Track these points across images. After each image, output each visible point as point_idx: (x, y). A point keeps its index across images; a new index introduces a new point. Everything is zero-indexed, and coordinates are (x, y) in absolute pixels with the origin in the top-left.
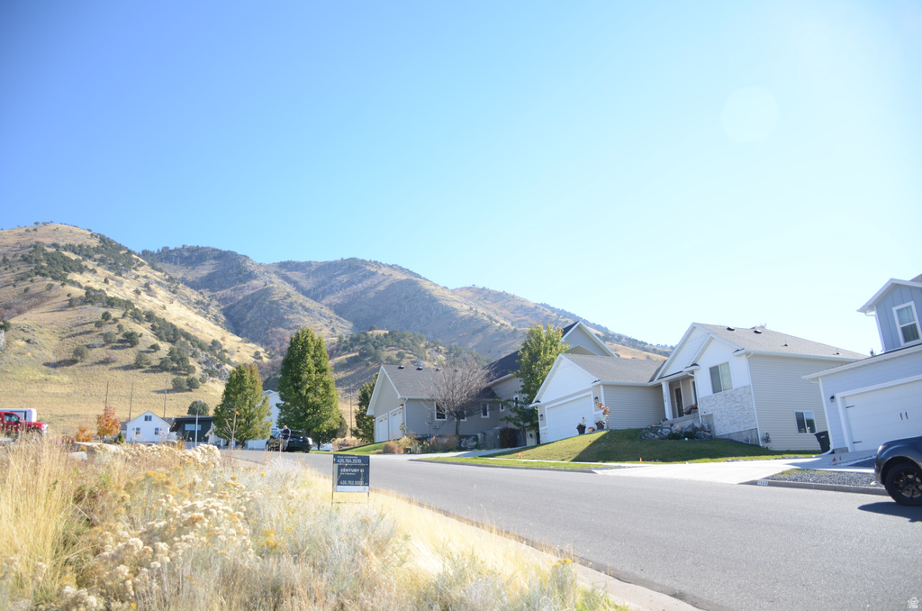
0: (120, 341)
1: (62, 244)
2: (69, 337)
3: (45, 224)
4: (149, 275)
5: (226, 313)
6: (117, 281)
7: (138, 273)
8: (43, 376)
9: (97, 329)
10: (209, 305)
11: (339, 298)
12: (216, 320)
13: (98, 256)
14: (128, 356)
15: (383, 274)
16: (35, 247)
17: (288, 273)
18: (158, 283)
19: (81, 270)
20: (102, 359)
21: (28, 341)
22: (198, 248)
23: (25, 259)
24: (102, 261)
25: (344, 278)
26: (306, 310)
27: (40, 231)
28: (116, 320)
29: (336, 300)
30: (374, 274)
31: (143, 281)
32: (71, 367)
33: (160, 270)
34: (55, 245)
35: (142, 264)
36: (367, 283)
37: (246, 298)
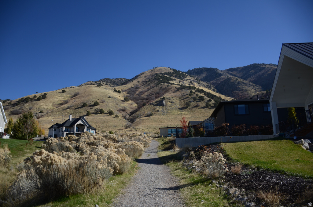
0: (198, 99)
1: (163, 73)
2: (182, 100)
3: (156, 68)
4: (190, 79)
5: (216, 87)
6: (182, 82)
7: (187, 79)
8: (179, 112)
9: (190, 96)
10: (211, 86)
11: (253, 78)
12: (214, 91)
13: (174, 75)
14: (203, 104)
15: (268, 68)
16: (156, 75)
17: (231, 72)
18: (193, 81)
19: (172, 80)
20: (195, 105)
21: (171, 102)
22: (200, 68)
23: (155, 79)
24: (176, 77)
25: (253, 71)
26: (244, 83)
27: (156, 70)
28: (194, 93)
29: (252, 79)
30: (264, 68)
31: (189, 81)
32: (186, 109)
33: (193, 77)
34: (161, 74)
35: (187, 76)
36: (263, 71)
37: (222, 82)
